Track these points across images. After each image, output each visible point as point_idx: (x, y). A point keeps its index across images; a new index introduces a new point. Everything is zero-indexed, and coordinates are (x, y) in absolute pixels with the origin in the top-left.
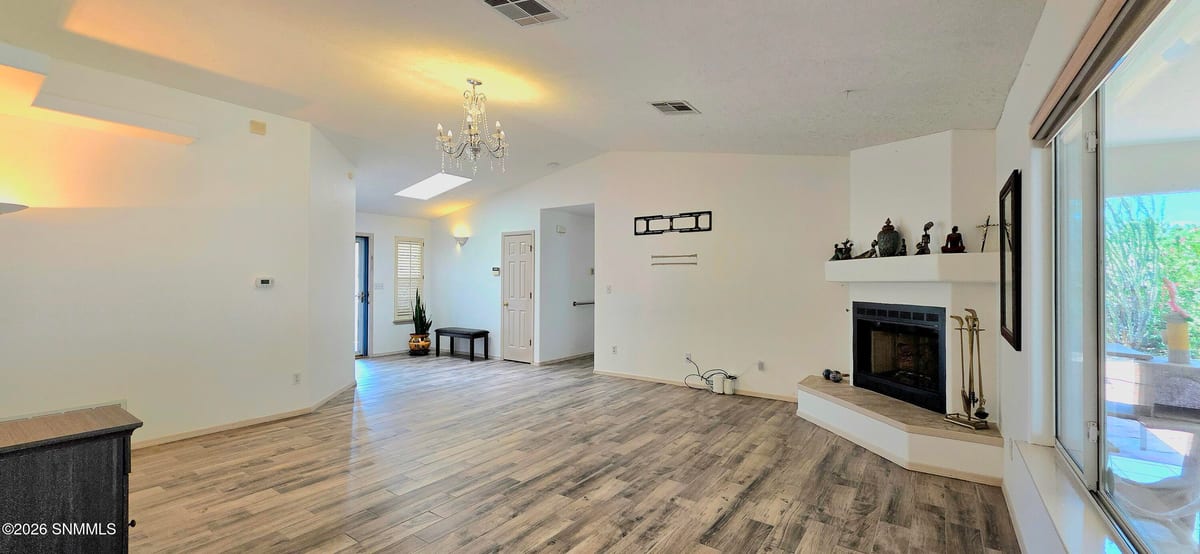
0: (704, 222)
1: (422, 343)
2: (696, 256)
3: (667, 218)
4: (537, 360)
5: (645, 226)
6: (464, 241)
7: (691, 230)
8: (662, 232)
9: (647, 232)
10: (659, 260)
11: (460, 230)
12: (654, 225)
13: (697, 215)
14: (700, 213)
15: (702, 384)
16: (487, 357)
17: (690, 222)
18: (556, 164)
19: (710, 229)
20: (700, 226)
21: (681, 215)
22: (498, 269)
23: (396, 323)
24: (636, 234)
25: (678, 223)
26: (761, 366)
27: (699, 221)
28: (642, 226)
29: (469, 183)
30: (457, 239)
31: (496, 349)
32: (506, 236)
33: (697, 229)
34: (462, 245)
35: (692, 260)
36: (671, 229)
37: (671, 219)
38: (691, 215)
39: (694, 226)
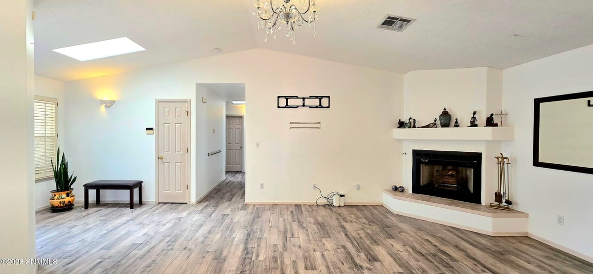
0: (325, 102)
1: (67, 199)
2: (320, 123)
3: (300, 98)
4: (193, 199)
5: (286, 102)
6: (110, 104)
7: (316, 107)
8: (297, 107)
9: (287, 106)
10: (294, 125)
11: (105, 94)
12: (291, 102)
13: (320, 98)
14: (323, 97)
15: (324, 201)
16: (141, 203)
17: (316, 102)
18: (220, 49)
19: (329, 107)
20: (322, 105)
21: (311, 97)
22: (151, 129)
23: (37, 181)
24: (279, 107)
25: (308, 102)
26: (359, 188)
27: (321, 102)
28: (283, 102)
29: (145, 51)
30: (102, 102)
31: (150, 194)
32: (159, 102)
33: (320, 106)
34: (107, 107)
35: (318, 125)
36: (304, 105)
37: (304, 99)
38: (317, 97)
39: (319, 105)
